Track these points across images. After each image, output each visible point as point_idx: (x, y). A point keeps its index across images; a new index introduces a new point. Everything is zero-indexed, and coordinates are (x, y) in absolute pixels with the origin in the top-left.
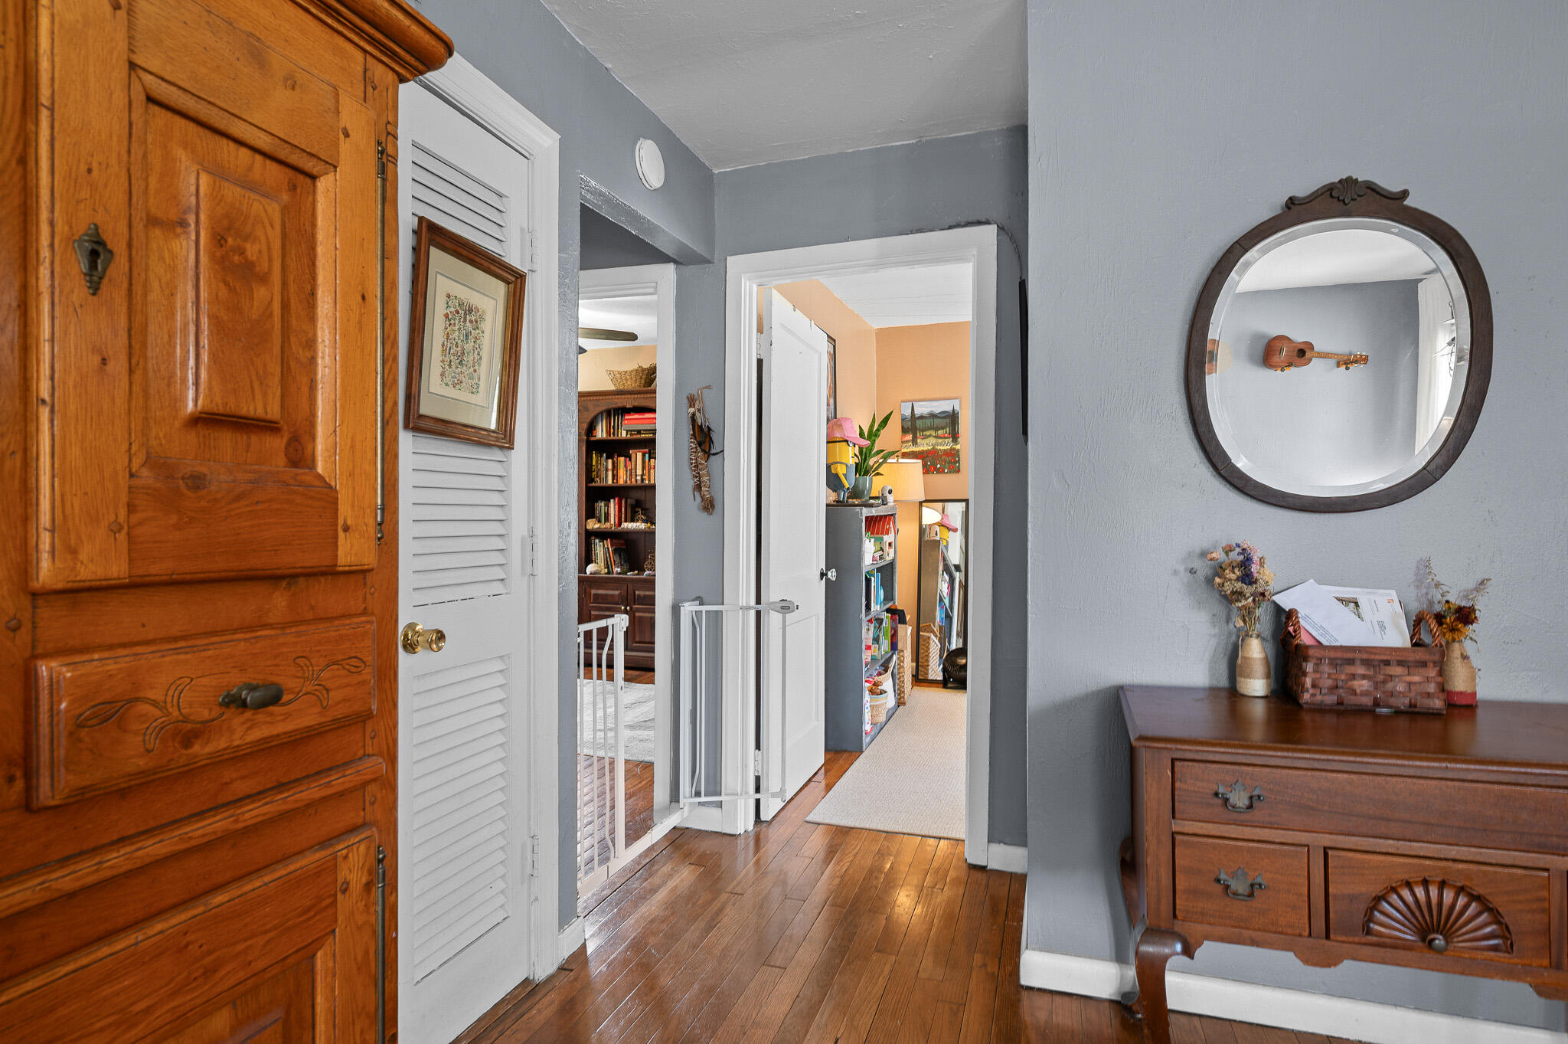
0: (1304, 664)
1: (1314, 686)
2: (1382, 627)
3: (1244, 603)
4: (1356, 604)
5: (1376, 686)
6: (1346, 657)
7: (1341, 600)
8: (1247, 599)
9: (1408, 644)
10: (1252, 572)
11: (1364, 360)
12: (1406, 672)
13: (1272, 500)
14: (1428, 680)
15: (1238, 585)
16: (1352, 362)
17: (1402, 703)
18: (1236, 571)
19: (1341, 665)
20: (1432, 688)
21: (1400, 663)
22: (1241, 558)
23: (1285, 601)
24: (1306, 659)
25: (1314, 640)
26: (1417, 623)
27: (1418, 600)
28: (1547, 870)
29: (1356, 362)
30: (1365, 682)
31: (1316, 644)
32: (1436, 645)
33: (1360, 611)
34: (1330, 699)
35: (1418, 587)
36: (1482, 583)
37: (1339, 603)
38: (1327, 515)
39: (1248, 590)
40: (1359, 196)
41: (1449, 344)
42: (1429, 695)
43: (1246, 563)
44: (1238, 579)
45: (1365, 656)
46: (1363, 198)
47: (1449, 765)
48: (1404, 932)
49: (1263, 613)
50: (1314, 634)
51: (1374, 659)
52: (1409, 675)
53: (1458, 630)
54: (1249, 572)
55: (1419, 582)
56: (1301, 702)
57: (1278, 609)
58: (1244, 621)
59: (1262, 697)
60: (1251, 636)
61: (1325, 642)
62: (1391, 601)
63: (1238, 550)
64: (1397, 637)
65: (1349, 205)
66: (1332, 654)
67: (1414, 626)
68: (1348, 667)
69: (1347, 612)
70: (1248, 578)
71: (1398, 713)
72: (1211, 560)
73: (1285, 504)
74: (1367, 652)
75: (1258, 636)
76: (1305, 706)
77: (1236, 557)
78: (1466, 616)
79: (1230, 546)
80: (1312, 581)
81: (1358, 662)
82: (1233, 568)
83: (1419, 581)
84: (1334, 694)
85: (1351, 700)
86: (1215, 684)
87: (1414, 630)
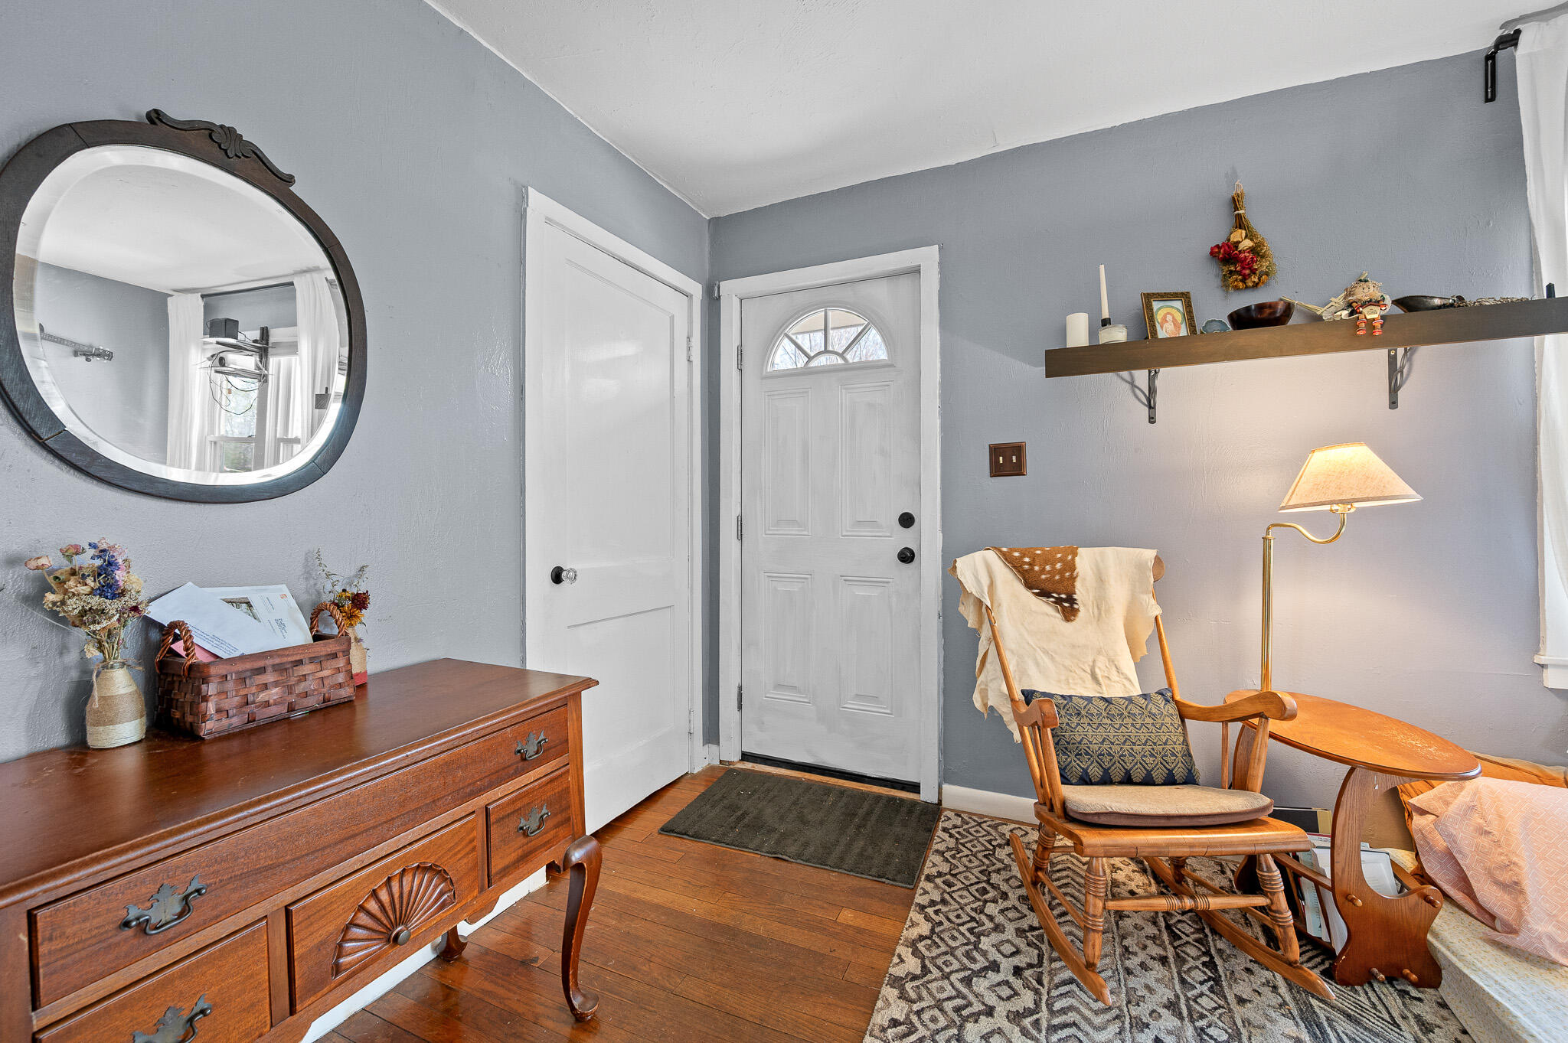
0: (204, 687)
1: (218, 711)
2: (281, 624)
3: (105, 623)
4: (248, 603)
5: (290, 690)
6: (255, 665)
7: (230, 602)
8: (110, 619)
9: (310, 640)
10: (117, 581)
11: (108, 355)
12: (319, 668)
13: (135, 486)
14: (338, 670)
15: (95, 601)
16: (93, 355)
17: (314, 702)
18: (89, 581)
19: (250, 677)
20: (341, 678)
21: (312, 660)
22: (98, 562)
23: (162, 612)
24: (206, 680)
25: (207, 655)
26: (315, 615)
27: (307, 592)
28: (473, 812)
29: (99, 355)
30: (275, 690)
31: (212, 659)
32: (342, 635)
33: (254, 611)
34: (236, 721)
35: (307, 579)
36: (362, 569)
37: (229, 605)
38: (207, 506)
39: (112, 606)
40: (243, 155)
41: (209, 359)
42: (340, 685)
43: (107, 567)
44: (92, 592)
45: (277, 661)
46: (246, 159)
47: (409, 753)
48: (368, 947)
49: (129, 636)
50: (207, 647)
51: (284, 663)
52: (322, 670)
53: (355, 616)
54: (111, 581)
55: (308, 575)
56: (202, 734)
57: (149, 623)
58: (101, 648)
59: (134, 743)
60: (112, 667)
61: (225, 656)
62: (284, 596)
63: (92, 552)
64: (298, 634)
65: (232, 160)
66: (240, 667)
67: (311, 619)
68: (259, 677)
69: (240, 614)
70: (109, 589)
71: (313, 712)
72: (37, 568)
73: (153, 491)
74: (279, 656)
75: (123, 664)
76: (206, 737)
77: (87, 561)
78: (360, 601)
79: (76, 547)
80: (190, 583)
81: (269, 669)
82: (84, 577)
83: (308, 572)
84: (244, 713)
85: (263, 714)
86: (41, 745)
87: (312, 623)
